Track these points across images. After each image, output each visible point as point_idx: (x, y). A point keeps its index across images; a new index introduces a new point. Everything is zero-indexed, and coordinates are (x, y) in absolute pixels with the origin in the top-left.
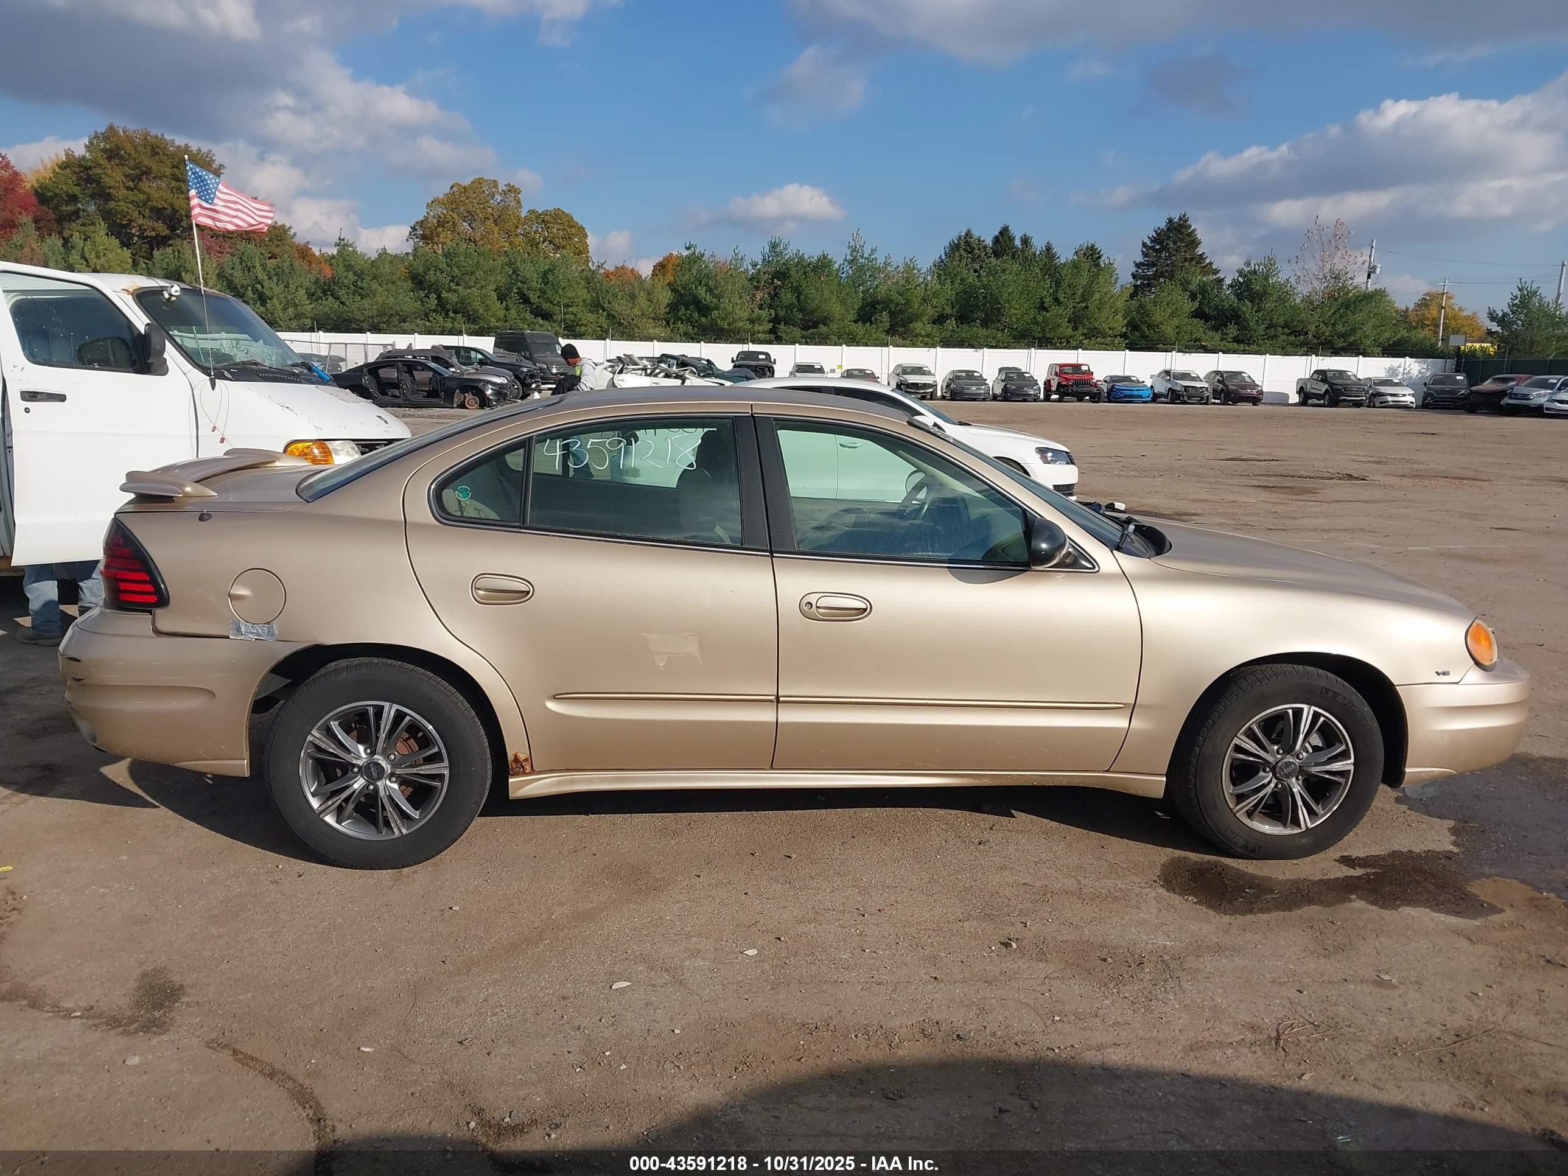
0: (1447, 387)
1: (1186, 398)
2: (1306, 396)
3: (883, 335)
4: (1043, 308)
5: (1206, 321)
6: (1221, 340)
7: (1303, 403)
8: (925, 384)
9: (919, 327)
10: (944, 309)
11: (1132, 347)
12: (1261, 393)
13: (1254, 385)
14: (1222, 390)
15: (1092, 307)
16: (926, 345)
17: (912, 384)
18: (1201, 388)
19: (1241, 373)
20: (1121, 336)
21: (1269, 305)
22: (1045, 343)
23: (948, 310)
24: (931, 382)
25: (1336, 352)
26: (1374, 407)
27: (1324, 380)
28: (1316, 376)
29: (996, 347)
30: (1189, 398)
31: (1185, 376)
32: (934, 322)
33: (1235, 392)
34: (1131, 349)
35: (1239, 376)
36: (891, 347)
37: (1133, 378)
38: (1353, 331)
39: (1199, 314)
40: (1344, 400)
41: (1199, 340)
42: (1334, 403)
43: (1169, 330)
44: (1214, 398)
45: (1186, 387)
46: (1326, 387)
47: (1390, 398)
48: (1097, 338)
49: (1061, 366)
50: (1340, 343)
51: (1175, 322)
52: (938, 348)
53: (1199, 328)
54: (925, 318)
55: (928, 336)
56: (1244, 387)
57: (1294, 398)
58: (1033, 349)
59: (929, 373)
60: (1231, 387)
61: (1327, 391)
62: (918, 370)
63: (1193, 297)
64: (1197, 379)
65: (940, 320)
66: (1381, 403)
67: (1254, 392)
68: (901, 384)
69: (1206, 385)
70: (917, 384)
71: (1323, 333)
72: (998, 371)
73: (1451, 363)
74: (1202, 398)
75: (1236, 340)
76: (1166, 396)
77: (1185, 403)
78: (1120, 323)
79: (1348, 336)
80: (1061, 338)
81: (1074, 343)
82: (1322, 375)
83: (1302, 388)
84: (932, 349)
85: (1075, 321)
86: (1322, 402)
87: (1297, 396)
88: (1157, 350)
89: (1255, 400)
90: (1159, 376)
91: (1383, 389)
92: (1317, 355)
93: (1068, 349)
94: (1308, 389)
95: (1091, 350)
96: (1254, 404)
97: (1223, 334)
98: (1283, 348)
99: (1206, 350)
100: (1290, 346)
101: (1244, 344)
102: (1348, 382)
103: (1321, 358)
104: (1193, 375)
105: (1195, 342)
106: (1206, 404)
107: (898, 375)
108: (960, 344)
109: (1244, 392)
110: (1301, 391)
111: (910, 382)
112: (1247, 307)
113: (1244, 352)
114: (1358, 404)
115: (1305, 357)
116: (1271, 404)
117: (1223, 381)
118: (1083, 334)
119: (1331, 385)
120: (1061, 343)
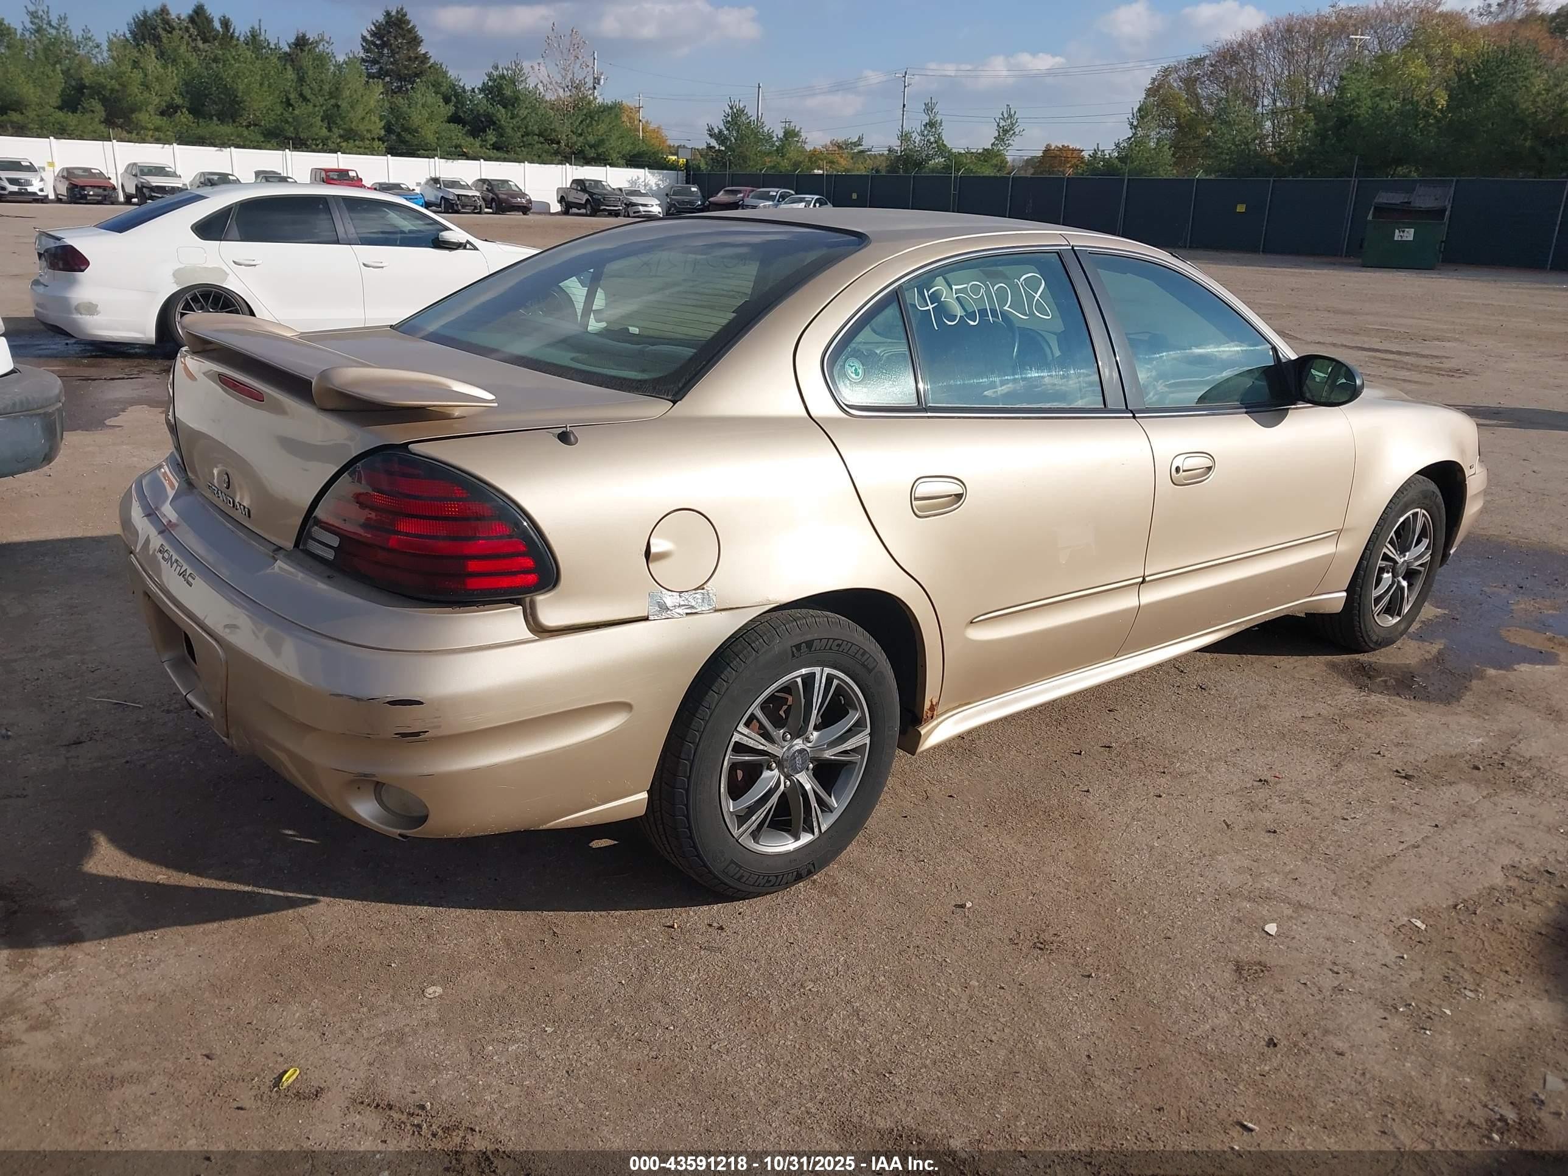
0: (687, 198)
1: (460, 207)
2: (568, 206)
3: (102, 127)
4: (288, 103)
5: (464, 126)
6: (481, 147)
7: (566, 212)
8: (173, 188)
9: (143, 117)
10: (173, 99)
11: (393, 151)
12: (530, 201)
13: (524, 195)
14: (493, 199)
15: (344, 105)
16: (158, 141)
17: (157, 186)
18: (474, 196)
19: (507, 181)
20: (379, 139)
21: (523, 112)
22: (300, 144)
23: (178, 101)
24: (180, 186)
25: (588, 161)
26: (629, 216)
27: (584, 190)
28: (574, 186)
29: (244, 147)
30: (463, 207)
31: (454, 184)
32: (162, 114)
33: (506, 201)
34: (393, 155)
35: (506, 185)
36: (114, 141)
37: (403, 186)
38: (601, 142)
39: (454, 119)
40: (605, 210)
41: (460, 146)
42: (594, 213)
43: (429, 133)
44: (487, 208)
45: (458, 196)
46: (586, 196)
47: (641, 208)
48: (355, 141)
49: (327, 171)
50: (592, 154)
51: (434, 126)
52: (175, 145)
53: (457, 133)
54: (150, 108)
55: (157, 129)
56: (515, 196)
57: (556, 207)
58: (287, 150)
59: (174, 175)
60: (501, 196)
61: (587, 200)
62: (160, 171)
63: (447, 100)
64: (466, 187)
65: (169, 111)
66: (634, 213)
67: (524, 201)
68: (143, 187)
69: (478, 194)
70: (164, 187)
71: (575, 143)
72: (254, 175)
73: (682, 174)
74: (476, 208)
75: (496, 147)
76: (439, 206)
77: (457, 212)
78: (377, 127)
79: (598, 146)
80: (316, 140)
81: (332, 146)
82: (580, 185)
83: (562, 197)
84: (166, 146)
85: (330, 120)
86: (583, 211)
87: (559, 205)
88: (419, 156)
89: (525, 209)
90: (427, 183)
91: (635, 199)
92: (571, 164)
93: (325, 151)
94: (571, 199)
95: (350, 153)
96: (524, 214)
97: (482, 141)
98: (539, 157)
99: (466, 156)
100: (544, 154)
101: (502, 151)
102: (605, 192)
103: (574, 167)
104: (462, 183)
105: (456, 148)
106: (479, 213)
107: (135, 175)
108: (201, 141)
109: (514, 201)
110: (562, 200)
111: (154, 184)
112: (501, 113)
113: (505, 160)
114: (616, 214)
115: (560, 166)
116: (540, 213)
117: (492, 189)
118: (341, 136)
119: (591, 194)
120: (317, 145)
